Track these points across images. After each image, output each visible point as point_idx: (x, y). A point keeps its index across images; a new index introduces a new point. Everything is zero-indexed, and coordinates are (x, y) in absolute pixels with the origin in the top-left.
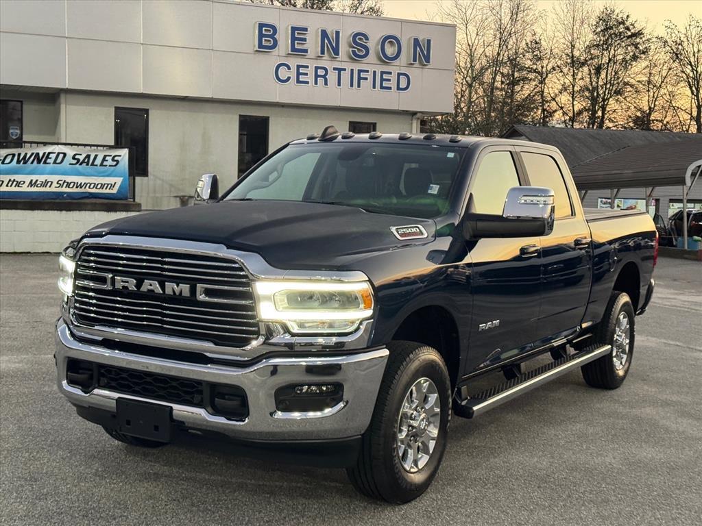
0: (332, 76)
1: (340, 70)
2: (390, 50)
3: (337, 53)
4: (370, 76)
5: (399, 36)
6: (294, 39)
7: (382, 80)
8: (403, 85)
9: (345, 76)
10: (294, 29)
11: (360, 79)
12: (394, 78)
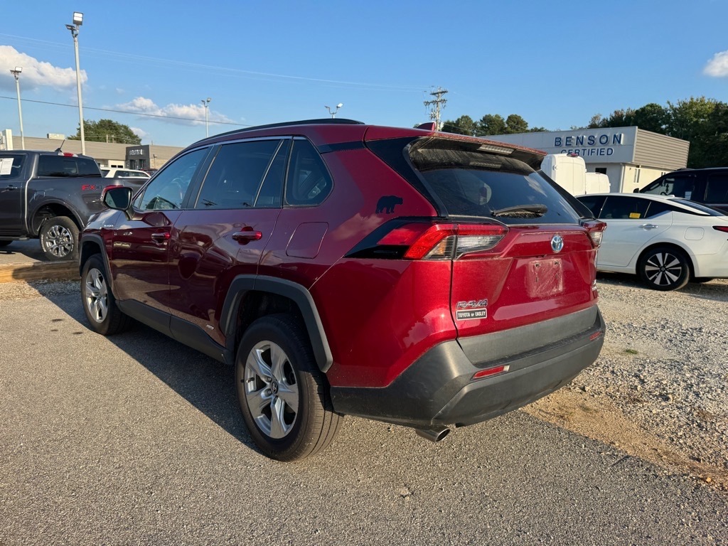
0: (581, 152)
1: (584, 150)
2: (604, 140)
3: (582, 143)
4: (596, 152)
5: (608, 135)
6: (567, 141)
7: (601, 152)
8: (610, 151)
9: (586, 152)
10: (567, 138)
11: (592, 152)
12: (606, 151)
